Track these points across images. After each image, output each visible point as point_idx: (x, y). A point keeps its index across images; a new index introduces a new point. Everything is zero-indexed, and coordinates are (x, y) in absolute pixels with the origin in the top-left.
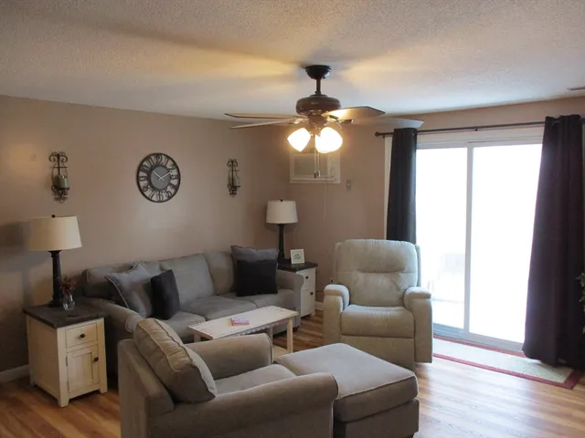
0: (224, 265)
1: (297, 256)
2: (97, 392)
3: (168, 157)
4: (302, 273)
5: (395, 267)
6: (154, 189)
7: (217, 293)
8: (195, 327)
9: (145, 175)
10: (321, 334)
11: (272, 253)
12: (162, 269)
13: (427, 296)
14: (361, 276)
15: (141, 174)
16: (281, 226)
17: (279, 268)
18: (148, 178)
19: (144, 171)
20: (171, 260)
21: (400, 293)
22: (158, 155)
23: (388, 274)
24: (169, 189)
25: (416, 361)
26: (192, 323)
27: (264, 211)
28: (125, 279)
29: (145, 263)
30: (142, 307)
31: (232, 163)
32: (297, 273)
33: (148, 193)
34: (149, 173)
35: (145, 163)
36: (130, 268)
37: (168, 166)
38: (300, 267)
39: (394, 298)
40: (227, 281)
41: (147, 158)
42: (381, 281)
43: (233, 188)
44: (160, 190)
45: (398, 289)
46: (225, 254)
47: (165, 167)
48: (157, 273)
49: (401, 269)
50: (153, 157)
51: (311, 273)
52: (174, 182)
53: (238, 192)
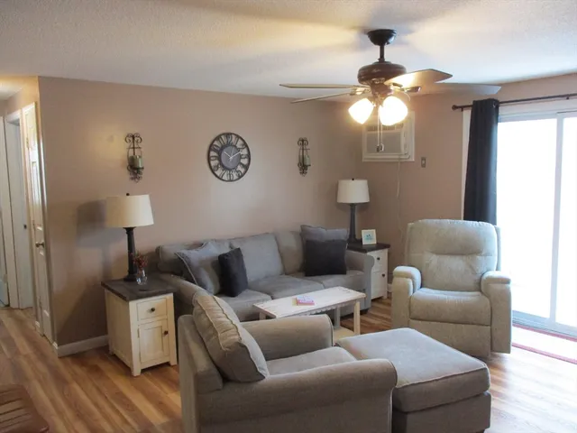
0: (293, 244)
1: (368, 237)
2: (168, 364)
3: (238, 137)
4: (374, 254)
5: (471, 250)
6: (225, 168)
7: (286, 272)
8: (260, 306)
9: (215, 154)
10: (389, 317)
11: (342, 233)
12: (231, 247)
13: (507, 281)
14: (434, 258)
15: (213, 154)
16: (353, 205)
17: (349, 248)
18: (219, 158)
19: (215, 151)
20: (242, 239)
21: (477, 278)
22: (228, 135)
23: (464, 257)
24: (239, 168)
25: (492, 349)
26: (258, 301)
27: (335, 190)
28: (195, 256)
29: (216, 241)
30: (210, 284)
31: (303, 142)
32: (368, 254)
33: (218, 173)
34: (219, 152)
35: (216, 143)
36: (199, 245)
37: (239, 145)
38: (372, 248)
39: (471, 282)
40: (296, 261)
41: (218, 138)
42: (456, 264)
43: (303, 167)
44: (230, 170)
45: (474, 273)
46: (293, 232)
47: (235, 146)
48: (226, 250)
49: (479, 252)
50: (223, 137)
51: (383, 254)
52: (245, 161)
53: (308, 171)
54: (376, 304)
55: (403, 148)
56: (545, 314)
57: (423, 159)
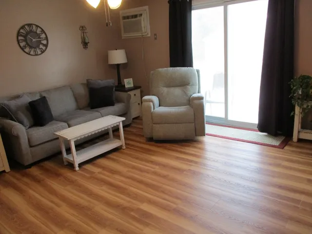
0: (82, 91)
1: (128, 83)
3: (37, 26)
4: (132, 93)
5: (184, 83)
6: (31, 47)
7: (79, 108)
8: (58, 133)
9: (22, 38)
10: (141, 127)
11: (111, 81)
13: (202, 98)
14: (165, 90)
15: (20, 38)
16: (118, 65)
17: (116, 90)
18: (25, 40)
19: (21, 36)
20: (48, 91)
21: (187, 98)
22: (30, 25)
23: (181, 88)
24: (41, 46)
25: (196, 135)
26: (60, 130)
27: (106, 58)
28: (13, 104)
30: (26, 121)
31: (83, 28)
32: (129, 93)
33: (27, 50)
34: (25, 37)
35: (22, 31)
36: (18, 97)
37: (38, 32)
38: (130, 89)
40: (85, 101)
41: (23, 27)
42: (177, 91)
43: (85, 44)
44: (35, 48)
45: (187, 96)
46: (82, 84)
47: (36, 32)
48: (37, 97)
49: (188, 84)
50: (26, 27)
51: (138, 92)
52: (45, 42)
53: (88, 46)
54: (135, 121)
55: (143, 29)
56: (223, 115)
57: (155, 35)
